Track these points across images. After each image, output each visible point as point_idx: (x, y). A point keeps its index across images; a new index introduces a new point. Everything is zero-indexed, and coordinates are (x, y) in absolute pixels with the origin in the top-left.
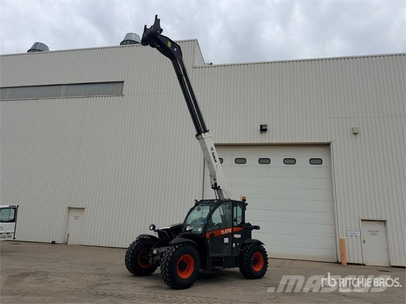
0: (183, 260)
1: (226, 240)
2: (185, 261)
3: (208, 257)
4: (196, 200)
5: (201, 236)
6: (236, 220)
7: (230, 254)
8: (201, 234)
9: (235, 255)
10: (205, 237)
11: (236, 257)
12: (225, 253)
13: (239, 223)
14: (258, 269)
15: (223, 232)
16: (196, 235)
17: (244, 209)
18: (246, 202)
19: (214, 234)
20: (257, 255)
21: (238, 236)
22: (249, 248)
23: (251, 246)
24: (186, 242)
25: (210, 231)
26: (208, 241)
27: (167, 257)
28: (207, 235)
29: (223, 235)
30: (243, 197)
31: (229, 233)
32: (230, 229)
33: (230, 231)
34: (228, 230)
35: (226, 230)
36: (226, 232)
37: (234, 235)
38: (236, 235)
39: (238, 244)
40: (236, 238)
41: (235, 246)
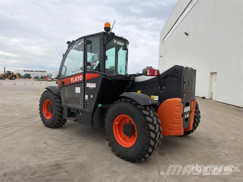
1: (78, 90)
9: (87, 110)
11: (89, 114)
29: (74, 84)
31: (80, 82)
32: (81, 76)
33: (81, 79)
34: (78, 77)
35: (76, 78)
36: (76, 80)
37: (87, 84)
38: (89, 84)
39: (92, 96)
40: (89, 87)
41: (87, 98)
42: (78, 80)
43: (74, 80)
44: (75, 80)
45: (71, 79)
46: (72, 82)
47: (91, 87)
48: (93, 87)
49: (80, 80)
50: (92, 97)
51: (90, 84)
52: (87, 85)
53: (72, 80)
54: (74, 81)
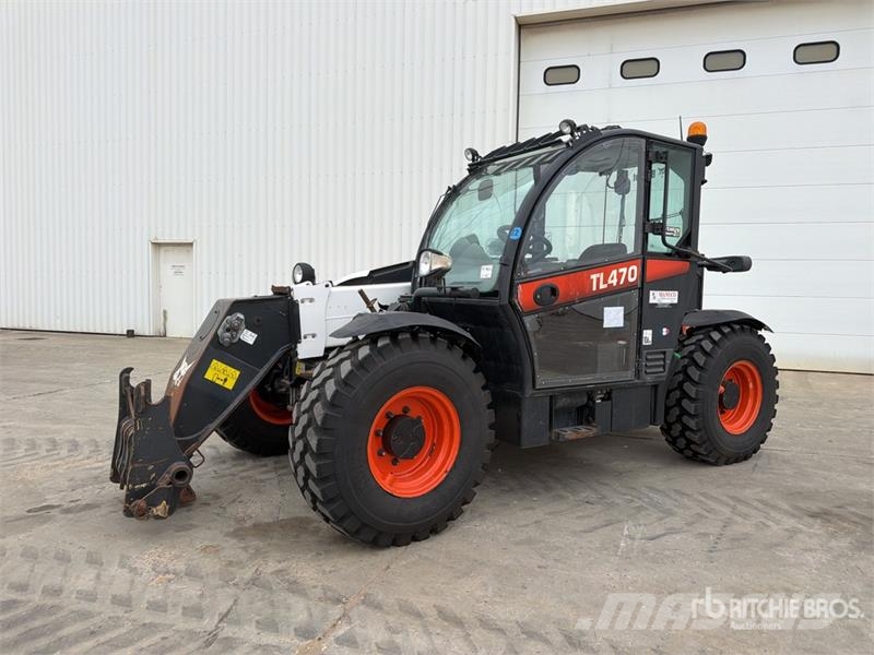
0: (406, 410)
1: (614, 317)
2: (413, 414)
3: (529, 391)
4: (474, 153)
5: (495, 302)
6: (659, 228)
7: (629, 375)
8: (494, 294)
9: (649, 379)
10: (513, 306)
11: (655, 387)
12: (607, 372)
13: (673, 241)
14: (737, 426)
15: (597, 281)
16: (466, 295)
17: (695, 182)
18: (707, 149)
19: (554, 291)
20: (735, 371)
21: (663, 298)
22: (707, 345)
23: (716, 336)
24: (414, 331)
25: (539, 277)
26: (529, 321)
27: (313, 403)
28: (523, 296)
29: (601, 294)
30: (694, 126)
31: (628, 287)
32: (635, 268)
33: (632, 276)
34: (624, 270)
35: (614, 273)
36: (615, 282)
37: (651, 292)
38: (657, 293)
39: (665, 330)
40: (656, 304)
41: (650, 339)
42: (622, 283)
43: (605, 282)
44: (610, 282)
45: (594, 277)
46: (594, 289)
47: (664, 301)
48: (669, 302)
49: (631, 280)
50: (664, 334)
51: (661, 295)
52: (651, 297)
53: (598, 279)
54: (606, 286)
